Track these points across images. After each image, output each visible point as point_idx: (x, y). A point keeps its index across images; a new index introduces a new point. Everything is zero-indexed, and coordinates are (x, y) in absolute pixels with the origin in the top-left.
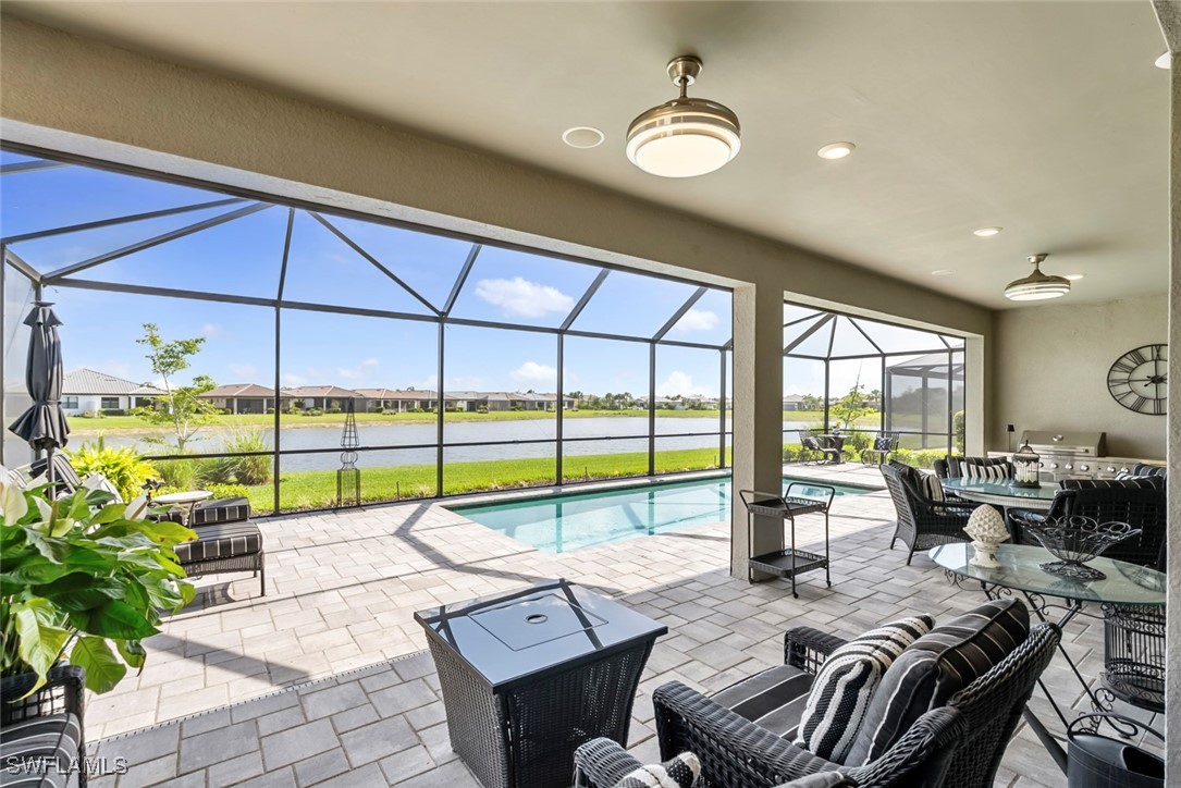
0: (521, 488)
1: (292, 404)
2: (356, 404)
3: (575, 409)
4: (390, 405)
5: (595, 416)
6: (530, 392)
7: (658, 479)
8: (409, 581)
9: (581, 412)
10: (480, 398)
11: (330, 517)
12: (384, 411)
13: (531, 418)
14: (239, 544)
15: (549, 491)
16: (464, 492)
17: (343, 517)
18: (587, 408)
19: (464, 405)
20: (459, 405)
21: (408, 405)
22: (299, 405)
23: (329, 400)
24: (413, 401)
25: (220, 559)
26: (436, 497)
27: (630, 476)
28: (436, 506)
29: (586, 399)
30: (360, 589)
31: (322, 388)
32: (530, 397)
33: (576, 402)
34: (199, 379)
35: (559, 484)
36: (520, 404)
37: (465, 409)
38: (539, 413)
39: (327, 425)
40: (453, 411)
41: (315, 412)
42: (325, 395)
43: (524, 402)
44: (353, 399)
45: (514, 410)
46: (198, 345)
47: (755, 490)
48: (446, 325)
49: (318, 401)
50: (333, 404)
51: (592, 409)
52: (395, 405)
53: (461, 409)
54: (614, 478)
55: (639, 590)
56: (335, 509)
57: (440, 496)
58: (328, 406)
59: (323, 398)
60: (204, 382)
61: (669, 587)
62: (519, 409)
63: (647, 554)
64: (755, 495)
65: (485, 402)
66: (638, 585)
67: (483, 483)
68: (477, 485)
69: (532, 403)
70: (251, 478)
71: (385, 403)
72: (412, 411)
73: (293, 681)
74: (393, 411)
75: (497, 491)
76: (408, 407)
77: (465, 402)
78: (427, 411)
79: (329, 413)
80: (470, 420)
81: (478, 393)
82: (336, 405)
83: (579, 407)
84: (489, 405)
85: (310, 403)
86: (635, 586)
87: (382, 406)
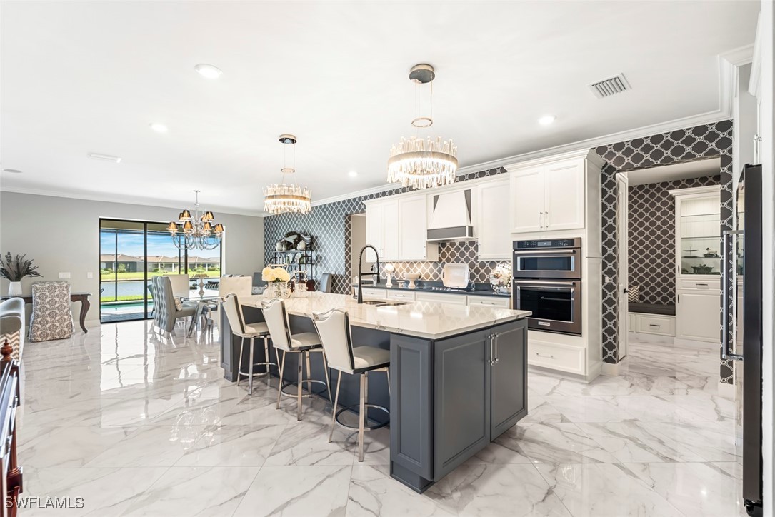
71: (162, 265)
87: (159, 267)
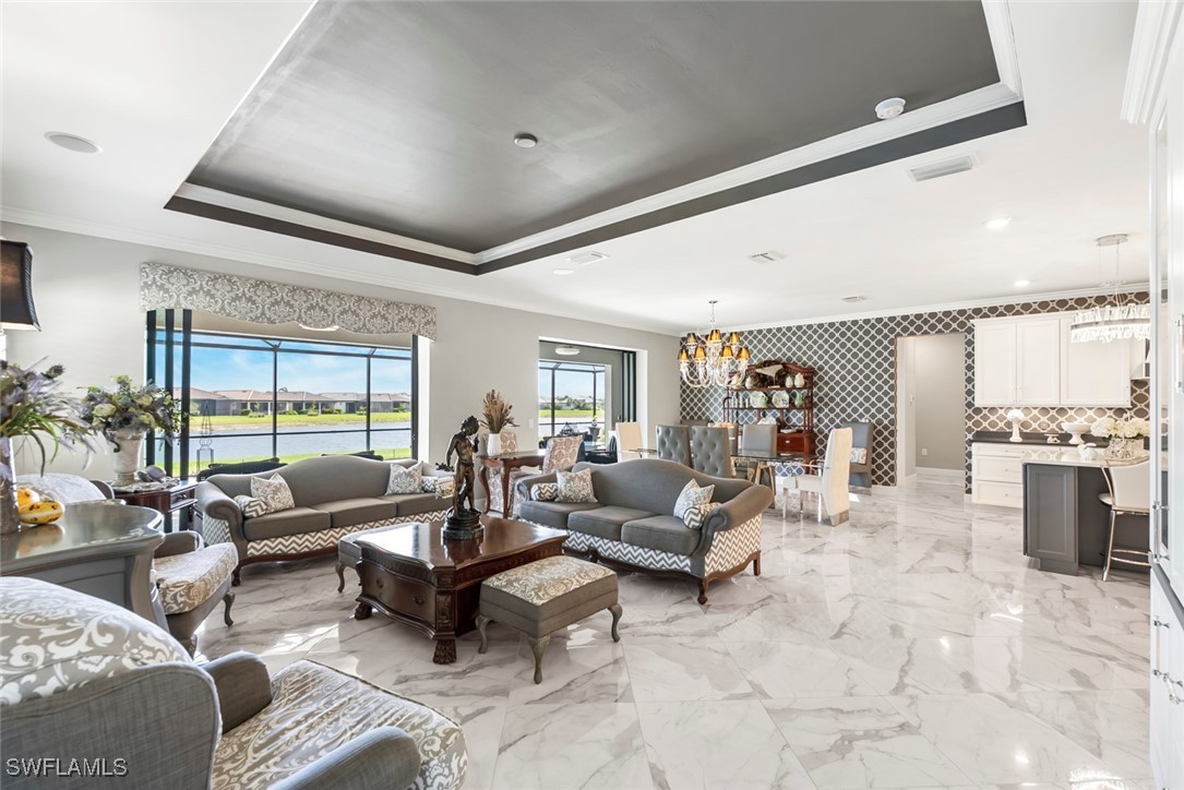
2: (218, 407)
4: (257, 407)
10: (360, 399)
12: (251, 414)
19: (343, 407)
20: (337, 406)
21: (279, 407)
24: (285, 403)
37: (344, 410)
40: (330, 413)
44: (214, 401)
45: (378, 412)
50: (191, 407)
52: (264, 407)
53: (339, 411)
65: (367, 403)
69: (388, 404)
71: (253, 405)
72: (284, 413)
74: (261, 414)
77: (344, 404)
78: (300, 413)
81: (357, 395)
82: (194, 408)
84: (372, 407)
87: (249, 408)
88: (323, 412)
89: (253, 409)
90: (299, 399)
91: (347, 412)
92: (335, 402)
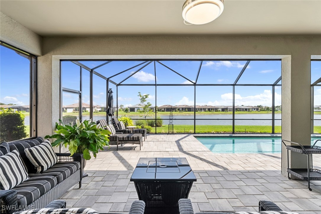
0: (221, 133)
1: (177, 109)
2: (191, 109)
3: (259, 111)
4: (200, 109)
5: (267, 113)
6: (242, 106)
7: (275, 135)
8: (170, 153)
9: (261, 112)
10: (225, 108)
11: (166, 135)
12: (198, 111)
13: (242, 114)
14: (136, 138)
15: (228, 135)
16: (203, 133)
17: (169, 135)
18: (264, 111)
19: (221, 110)
20: (219, 109)
21: (205, 110)
22: (179, 110)
23: (185, 108)
24: (206, 109)
25: (132, 140)
26: (194, 133)
27: (265, 133)
28: (192, 136)
29: (264, 108)
30: (159, 153)
31: (184, 105)
32: (242, 107)
33: (260, 109)
34: (148, 103)
35: (233, 133)
36: (239, 109)
37: (221, 111)
38: (245, 112)
39: (184, 115)
40: (217, 111)
41: (182, 111)
42: (184, 107)
43: (240, 109)
44: (191, 108)
45: (237, 111)
46: (148, 96)
47: (291, 141)
48: (196, 86)
49: (183, 109)
50: (186, 109)
51: (266, 111)
52: (201, 109)
53: (220, 111)
54: (258, 133)
55: (236, 170)
56: (168, 134)
57: (195, 133)
58: (185, 110)
59: (183, 108)
60: (149, 104)
61: (249, 172)
62: (238, 111)
63: (249, 159)
64: (292, 144)
65: (227, 109)
66: (237, 168)
67: (210, 131)
68: (208, 131)
69: (243, 109)
70: (158, 125)
71: (199, 109)
72: (206, 111)
73: (131, 169)
74: (200, 111)
75: (213, 133)
76: (204, 110)
77: (221, 109)
78: (210, 111)
79: (185, 111)
80: (222, 114)
81: (225, 106)
82: (187, 110)
83: (261, 110)
84: (228, 110)
85: (181, 109)
86: (235, 168)
88: (215, 111)
89: (199, 110)
90: (209, 107)
91: (222, 111)
92: (218, 108)
